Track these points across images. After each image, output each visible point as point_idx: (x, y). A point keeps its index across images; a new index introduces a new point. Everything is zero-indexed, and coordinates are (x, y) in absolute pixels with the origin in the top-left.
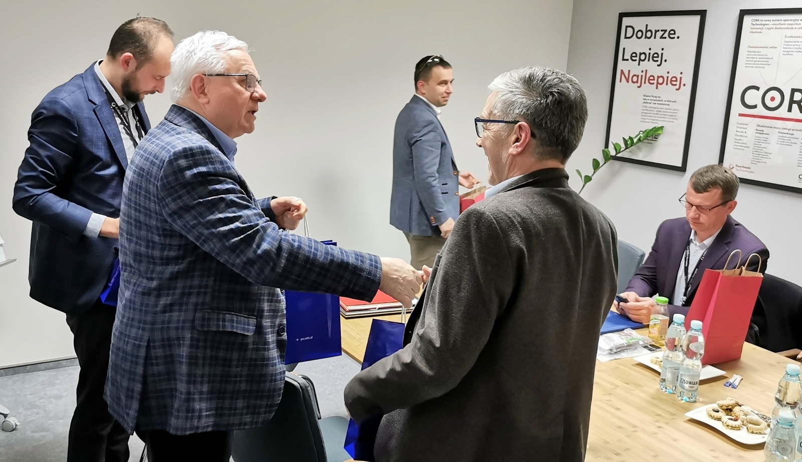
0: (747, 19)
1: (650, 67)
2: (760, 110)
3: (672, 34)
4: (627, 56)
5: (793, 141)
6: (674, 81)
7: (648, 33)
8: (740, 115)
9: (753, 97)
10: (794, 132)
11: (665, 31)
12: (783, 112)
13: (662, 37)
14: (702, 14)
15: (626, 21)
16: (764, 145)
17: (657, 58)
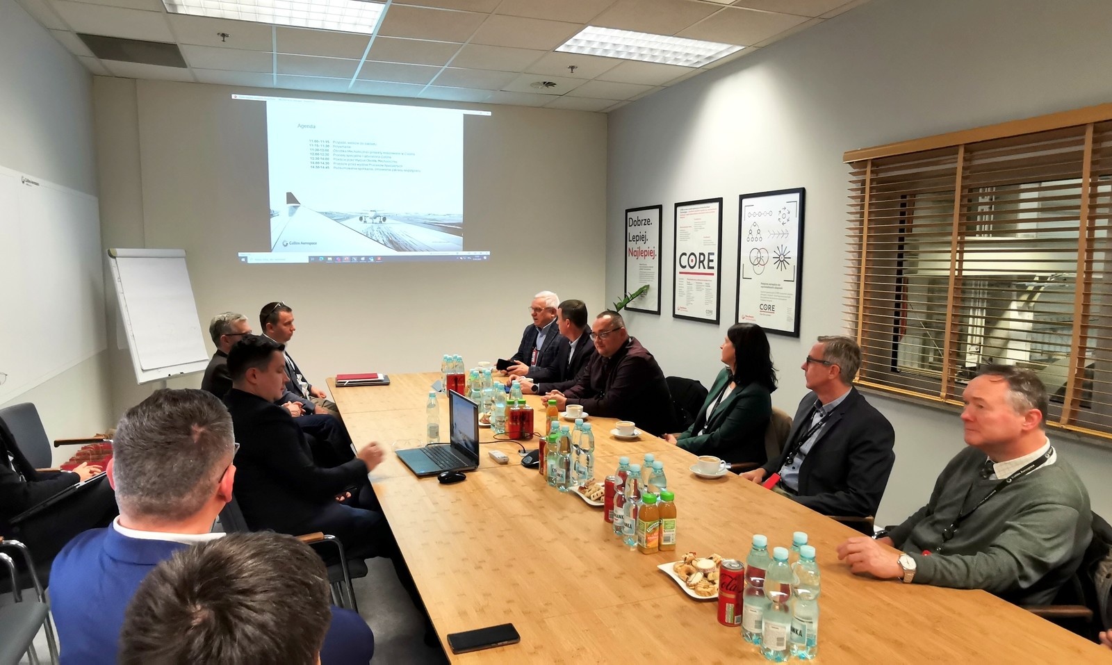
0: (679, 209)
1: (640, 243)
2: (688, 269)
3: (648, 222)
4: (631, 239)
5: (703, 287)
6: (651, 253)
7: (638, 223)
8: (680, 273)
9: (684, 262)
10: (702, 282)
11: (645, 220)
12: (696, 270)
13: (645, 225)
14: (660, 207)
15: (630, 215)
16: (691, 292)
17: (643, 238)
